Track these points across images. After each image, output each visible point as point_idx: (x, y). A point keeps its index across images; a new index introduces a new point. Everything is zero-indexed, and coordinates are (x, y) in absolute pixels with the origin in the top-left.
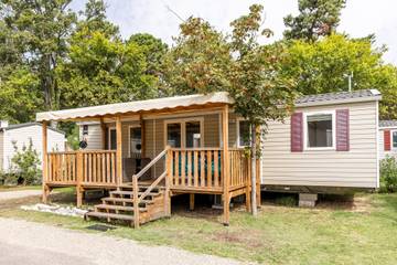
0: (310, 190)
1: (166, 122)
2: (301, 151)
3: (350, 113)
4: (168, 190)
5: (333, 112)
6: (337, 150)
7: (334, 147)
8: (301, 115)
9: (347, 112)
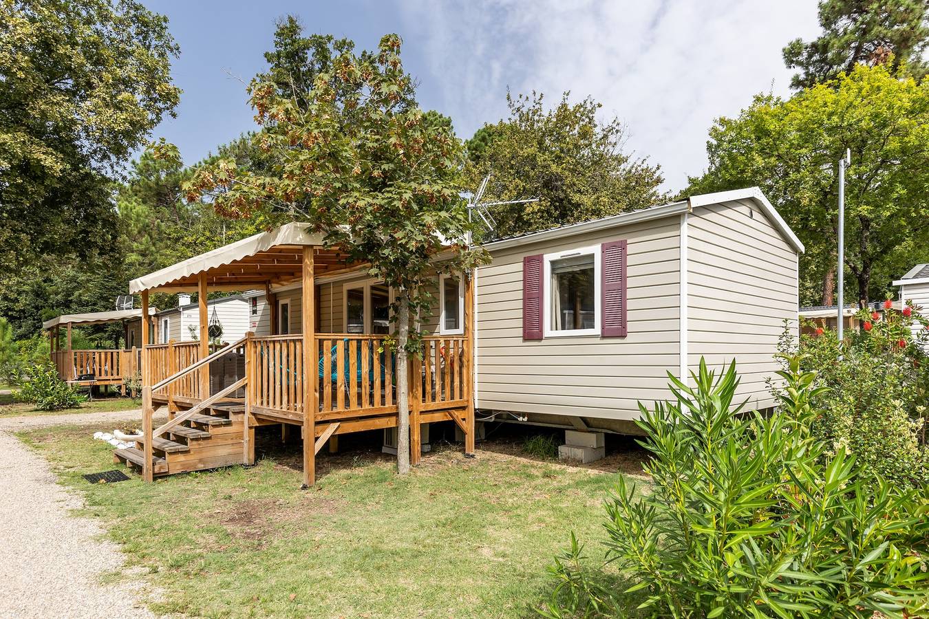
0: (588, 424)
1: (347, 287)
2: (540, 339)
3: (630, 249)
4: (247, 414)
5: (595, 249)
6: (603, 337)
7: (597, 330)
8: (540, 259)
9: (623, 246)
